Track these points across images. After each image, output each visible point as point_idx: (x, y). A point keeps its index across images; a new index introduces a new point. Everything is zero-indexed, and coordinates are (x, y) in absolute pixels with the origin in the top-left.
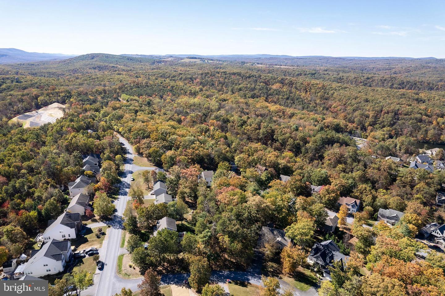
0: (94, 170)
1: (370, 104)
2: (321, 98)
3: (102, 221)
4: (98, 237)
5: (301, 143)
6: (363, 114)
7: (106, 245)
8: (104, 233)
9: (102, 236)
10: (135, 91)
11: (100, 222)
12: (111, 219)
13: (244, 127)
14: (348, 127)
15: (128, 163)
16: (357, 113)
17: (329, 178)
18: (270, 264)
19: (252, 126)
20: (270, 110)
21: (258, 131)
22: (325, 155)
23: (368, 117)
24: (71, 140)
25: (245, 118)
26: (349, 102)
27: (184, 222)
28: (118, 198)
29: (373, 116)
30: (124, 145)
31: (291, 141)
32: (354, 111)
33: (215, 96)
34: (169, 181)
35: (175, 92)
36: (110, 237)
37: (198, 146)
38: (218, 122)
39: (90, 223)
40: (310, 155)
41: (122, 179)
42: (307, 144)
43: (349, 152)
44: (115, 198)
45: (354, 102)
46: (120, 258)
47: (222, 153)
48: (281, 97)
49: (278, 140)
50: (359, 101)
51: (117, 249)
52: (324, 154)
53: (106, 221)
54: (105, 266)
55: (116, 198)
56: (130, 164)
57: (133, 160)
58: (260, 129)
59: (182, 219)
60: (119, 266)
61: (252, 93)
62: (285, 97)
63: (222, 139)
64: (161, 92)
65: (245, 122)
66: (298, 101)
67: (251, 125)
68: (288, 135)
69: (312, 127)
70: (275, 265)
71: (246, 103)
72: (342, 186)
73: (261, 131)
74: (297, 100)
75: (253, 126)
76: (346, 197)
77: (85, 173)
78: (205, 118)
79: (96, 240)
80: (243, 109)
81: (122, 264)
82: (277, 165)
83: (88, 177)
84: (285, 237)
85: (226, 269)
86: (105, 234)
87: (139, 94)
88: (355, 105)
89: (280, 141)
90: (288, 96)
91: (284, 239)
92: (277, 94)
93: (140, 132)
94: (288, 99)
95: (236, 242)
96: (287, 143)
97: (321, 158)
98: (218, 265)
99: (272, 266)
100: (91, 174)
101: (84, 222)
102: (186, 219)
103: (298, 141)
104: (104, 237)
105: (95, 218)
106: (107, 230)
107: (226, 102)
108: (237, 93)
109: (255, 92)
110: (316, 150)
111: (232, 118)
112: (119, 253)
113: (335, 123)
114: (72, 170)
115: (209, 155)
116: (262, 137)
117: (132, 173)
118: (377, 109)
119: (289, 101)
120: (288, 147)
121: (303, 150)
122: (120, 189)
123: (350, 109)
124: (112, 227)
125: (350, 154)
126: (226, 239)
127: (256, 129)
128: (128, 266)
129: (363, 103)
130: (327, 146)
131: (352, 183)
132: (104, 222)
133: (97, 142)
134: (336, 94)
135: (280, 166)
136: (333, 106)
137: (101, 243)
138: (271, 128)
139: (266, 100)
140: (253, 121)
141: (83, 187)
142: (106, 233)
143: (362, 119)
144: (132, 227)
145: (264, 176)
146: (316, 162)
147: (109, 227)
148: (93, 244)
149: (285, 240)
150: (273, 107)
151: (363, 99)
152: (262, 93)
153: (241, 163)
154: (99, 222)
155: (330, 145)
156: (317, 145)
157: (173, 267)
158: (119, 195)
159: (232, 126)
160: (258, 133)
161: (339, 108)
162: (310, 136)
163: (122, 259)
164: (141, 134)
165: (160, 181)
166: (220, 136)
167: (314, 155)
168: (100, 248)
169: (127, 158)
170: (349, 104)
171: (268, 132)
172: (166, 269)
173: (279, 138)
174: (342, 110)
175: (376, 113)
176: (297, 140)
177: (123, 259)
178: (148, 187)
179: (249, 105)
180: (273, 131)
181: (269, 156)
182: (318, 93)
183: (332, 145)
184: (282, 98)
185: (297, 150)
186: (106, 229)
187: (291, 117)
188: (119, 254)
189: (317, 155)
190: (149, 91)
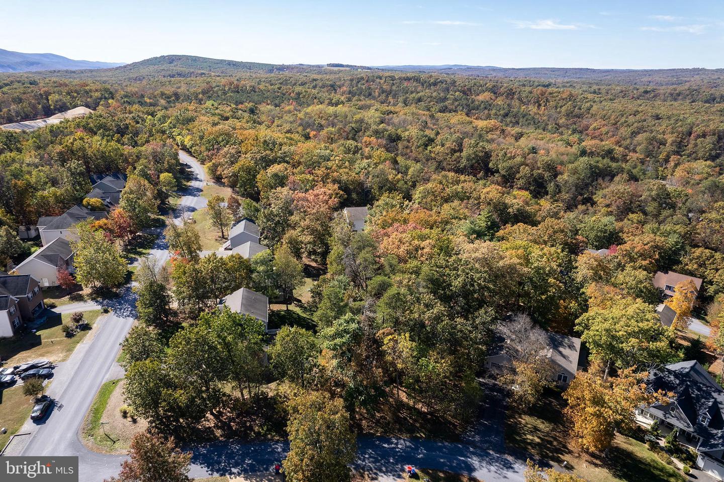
0: (108, 200)
1: (665, 123)
2: (568, 115)
3: (93, 299)
4: (69, 334)
5: (547, 175)
6: (654, 138)
7: (82, 355)
8: (87, 325)
9: (79, 333)
10: (230, 96)
11: (89, 301)
12: (117, 296)
13: (429, 148)
14: (628, 158)
15: (190, 194)
16: (640, 137)
17: (620, 234)
18: (527, 420)
19: (446, 146)
20: (477, 126)
21: (458, 154)
22: (597, 198)
23: (663, 143)
24: (72, 144)
25: (430, 133)
26: (623, 119)
27: (292, 307)
28: (149, 254)
29: (674, 142)
30: (190, 167)
31: (525, 171)
32: (634, 134)
33: (375, 107)
35: (301, 100)
36: (98, 337)
37: (337, 165)
38: (380, 140)
39: (63, 304)
40: (565, 196)
41: (169, 220)
42: (559, 177)
43: (651, 190)
44: (140, 254)
45: (631, 119)
46: (105, 391)
47: (387, 179)
48: (494, 111)
49: (497, 171)
50: (643, 118)
51: (106, 367)
52: (594, 197)
53: (103, 300)
54: (55, 412)
55: (144, 254)
56: (195, 196)
57: (202, 191)
58: (461, 151)
59: (289, 299)
60: (96, 412)
61: (442, 104)
62: (502, 112)
63: (388, 162)
64: (278, 99)
65: (431, 141)
66: (525, 119)
67: (443, 145)
68: (519, 159)
69: (562, 149)
71: (432, 116)
72: (657, 247)
73: (464, 154)
74: (523, 117)
75: (448, 145)
76: (666, 273)
77: (84, 202)
78: (355, 135)
79: (60, 343)
80: (426, 124)
81: (104, 408)
82: (504, 209)
83: (91, 210)
84: (561, 349)
85: (400, 430)
86: (90, 329)
87: (237, 102)
88: (636, 125)
89: (503, 172)
90: (506, 111)
91: (560, 353)
92: (485, 108)
93: (220, 139)
94: (506, 115)
95: (433, 354)
96: (518, 176)
97: (589, 201)
98: (378, 421)
99: (536, 429)
100: (98, 204)
101: (48, 301)
102: (299, 301)
103: (540, 171)
104: (85, 335)
105: (80, 293)
106: (99, 318)
107: (395, 115)
108: (413, 105)
109: (446, 103)
110: (577, 186)
111: (407, 133)
112: (107, 376)
113: (606, 148)
114: (55, 194)
115: (361, 184)
116: (465, 166)
117: (193, 210)
118: (680, 129)
119: (508, 120)
120: (521, 182)
121: (551, 187)
122: (157, 239)
123: (624, 131)
124: (112, 313)
125: (654, 193)
126: (405, 344)
127: (454, 151)
128: (119, 415)
129: (651, 122)
130: (600, 181)
131: (677, 243)
132: (97, 302)
133: (127, 150)
134: (595, 108)
135: (510, 210)
136: (592, 127)
137: (70, 350)
138: (483, 148)
139: (467, 115)
140: (447, 140)
141: (69, 226)
142: (94, 326)
143: (651, 147)
145: (484, 219)
146: (581, 207)
147: (106, 311)
148: (48, 352)
149: (564, 356)
150: (481, 124)
151: (650, 114)
152: (458, 105)
153: (429, 199)
154: (86, 301)
155: (607, 178)
156: (578, 179)
157: (246, 422)
158: (152, 248)
159: (407, 147)
160: (458, 157)
161: (604, 130)
162: (562, 163)
163: (111, 392)
164: (223, 141)
165: (246, 219)
166: (382, 159)
167: (574, 198)
168: (63, 360)
169: (190, 186)
170: (622, 124)
171: (477, 156)
172: (224, 426)
173: (500, 166)
174: (611, 133)
175: (680, 136)
176: (538, 168)
177: (114, 393)
178: (220, 234)
179: (438, 120)
180: (488, 155)
181: (485, 191)
182: (561, 107)
183: (611, 180)
184: (496, 114)
185: (538, 188)
186: (98, 316)
187: (518, 137)
189: (580, 198)
190: (256, 98)
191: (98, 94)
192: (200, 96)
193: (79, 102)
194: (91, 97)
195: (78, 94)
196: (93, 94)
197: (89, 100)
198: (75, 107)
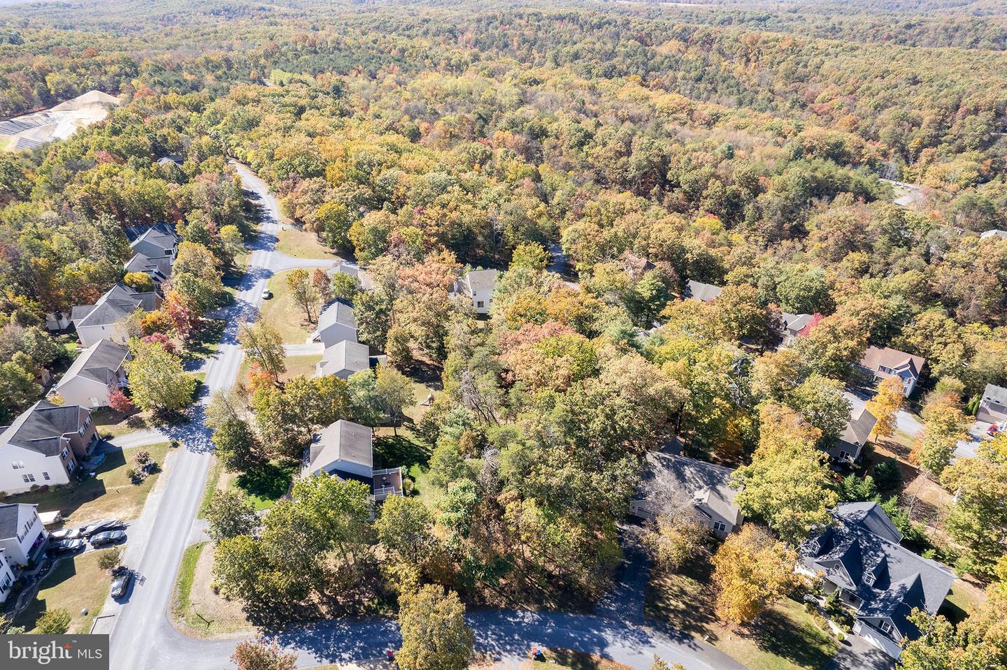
0: (156, 270)
1: (924, 89)
2: (787, 77)
3: (157, 426)
4: (136, 480)
5: (744, 192)
6: (904, 118)
7: (156, 508)
8: (155, 465)
9: (148, 478)
10: (306, 61)
11: (153, 428)
12: (184, 421)
13: (585, 148)
14: (863, 151)
15: (263, 247)
16: (886, 115)
17: (830, 292)
19: (608, 147)
20: (655, 105)
21: (624, 159)
22: (809, 226)
23: (916, 124)
24: (97, 184)
25: (588, 124)
26: (864, 87)
27: (404, 432)
28: (218, 352)
29: (932, 122)
30: (258, 198)
31: (714, 187)
32: (879, 108)
33: (512, 72)
34: (363, 304)
35: (405, 62)
36: (170, 482)
37: (457, 199)
38: (517, 137)
39: (121, 433)
40: (768, 224)
41: (239, 295)
42: (761, 195)
43: (881, 218)
44: (207, 352)
45: (877, 84)
46: (190, 557)
47: (525, 218)
48: (680, 74)
49: (678, 185)
50: (893, 82)
51: (186, 527)
52: (806, 224)
53: (170, 427)
54: (137, 587)
55: (212, 352)
56: (268, 249)
57: (277, 240)
58: (629, 153)
59: (398, 419)
60: (183, 586)
61: (607, 63)
62: (693, 74)
63: (527, 179)
64: (372, 65)
65: (589, 136)
66: (725, 85)
67: (604, 145)
68: (707, 169)
69: (770, 149)
70: (691, 587)
71: (592, 89)
72: (872, 315)
73: (633, 159)
74: (724, 81)
75: (611, 144)
76: (883, 346)
77: (127, 279)
78: (483, 126)
79: (126, 492)
80: (584, 103)
81: (191, 581)
82: (680, 253)
83: (137, 289)
85: (527, 602)
86: (159, 471)
87: (314, 69)
88: (882, 94)
89: (685, 187)
90: (699, 72)
91: (718, 493)
92: (671, 67)
93: (296, 162)
94: (699, 79)
95: (563, 522)
96: (705, 193)
97: (799, 232)
98: (502, 589)
99: (683, 592)
100: (145, 281)
101: (102, 430)
102: (410, 420)
103: (734, 187)
104: (155, 480)
105: (139, 415)
106: (168, 455)
107: (540, 86)
108: (568, 65)
109: (615, 61)
110: (784, 209)
111: (555, 125)
112: (189, 538)
113: (832, 141)
114: (87, 271)
115: (489, 225)
116: (634, 177)
117: (268, 275)
118: (944, 101)
119: (702, 86)
120: (708, 203)
121: (749, 210)
122: (226, 325)
123: (866, 104)
124: (183, 446)
125: (885, 222)
126: (531, 513)
127: (620, 154)
128: (210, 592)
129: (904, 88)
130: (815, 201)
131: (899, 307)
132: (163, 429)
133: (173, 190)
134: (826, 66)
135: (689, 256)
136: (820, 97)
137: (140, 503)
138: (660, 150)
139: (644, 83)
140: (611, 134)
141: (112, 320)
142: (164, 467)
143: (899, 130)
144: (232, 453)
145: (647, 285)
146: (786, 243)
147: (175, 445)
148: (115, 506)
149: (722, 497)
150: (662, 100)
151: (904, 76)
152: (631, 64)
153: (580, 246)
154: (148, 429)
155: (826, 198)
156: (787, 198)
157: (354, 594)
158: (222, 342)
159: (555, 147)
160: (624, 164)
161: (836, 102)
162: (767, 174)
163: (196, 560)
164: (300, 165)
165: (338, 299)
166: (520, 173)
167: (780, 226)
168: (135, 517)
169: (261, 233)
170: (863, 92)
171: (650, 162)
172: (331, 601)
173: (681, 178)
174: (845, 108)
175: (942, 112)
176: (734, 182)
177: (200, 561)
178: (307, 317)
179: (600, 95)
180: (665, 160)
181: (656, 227)
182: (779, 63)
183: (832, 198)
184: (684, 78)
185: (731, 211)
186: (166, 452)
187: (711, 122)
188: (188, 541)
189: (787, 226)
190: (342, 63)
191: (114, 69)
192: (262, 61)
193: (90, 83)
194: (106, 73)
195: (87, 69)
196: (108, 69)
197: (103, 78)
198: (84, 91)
